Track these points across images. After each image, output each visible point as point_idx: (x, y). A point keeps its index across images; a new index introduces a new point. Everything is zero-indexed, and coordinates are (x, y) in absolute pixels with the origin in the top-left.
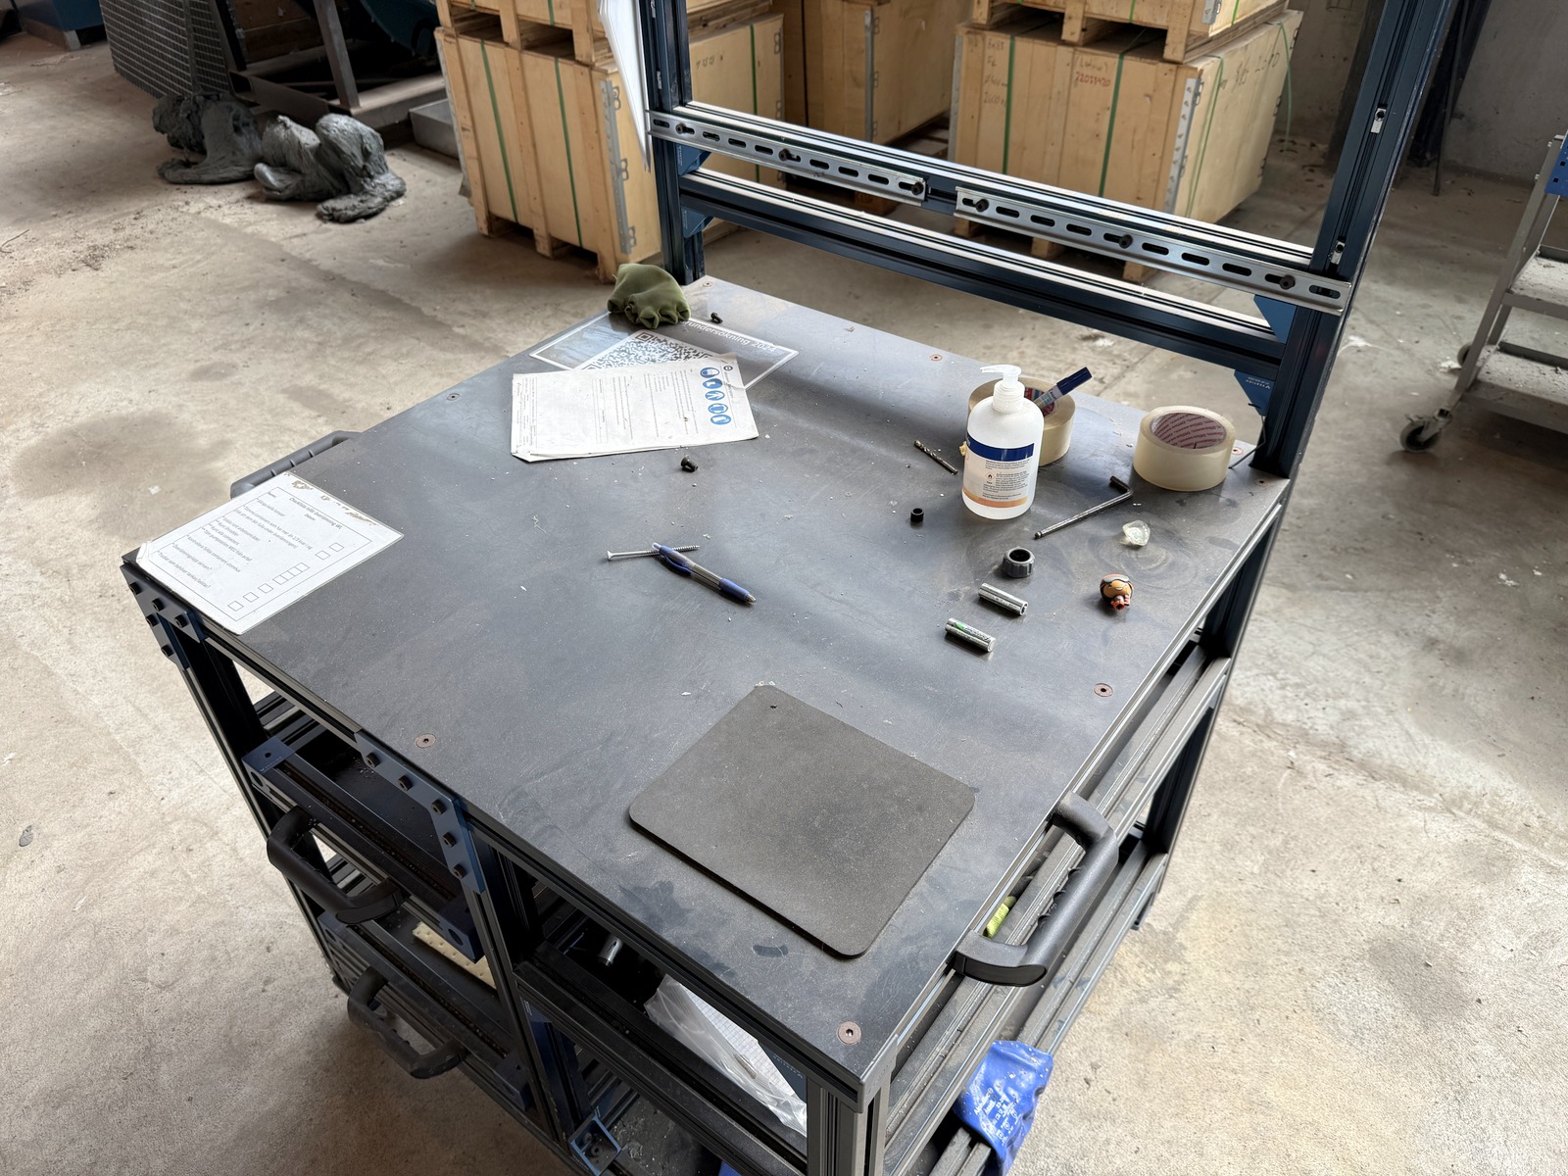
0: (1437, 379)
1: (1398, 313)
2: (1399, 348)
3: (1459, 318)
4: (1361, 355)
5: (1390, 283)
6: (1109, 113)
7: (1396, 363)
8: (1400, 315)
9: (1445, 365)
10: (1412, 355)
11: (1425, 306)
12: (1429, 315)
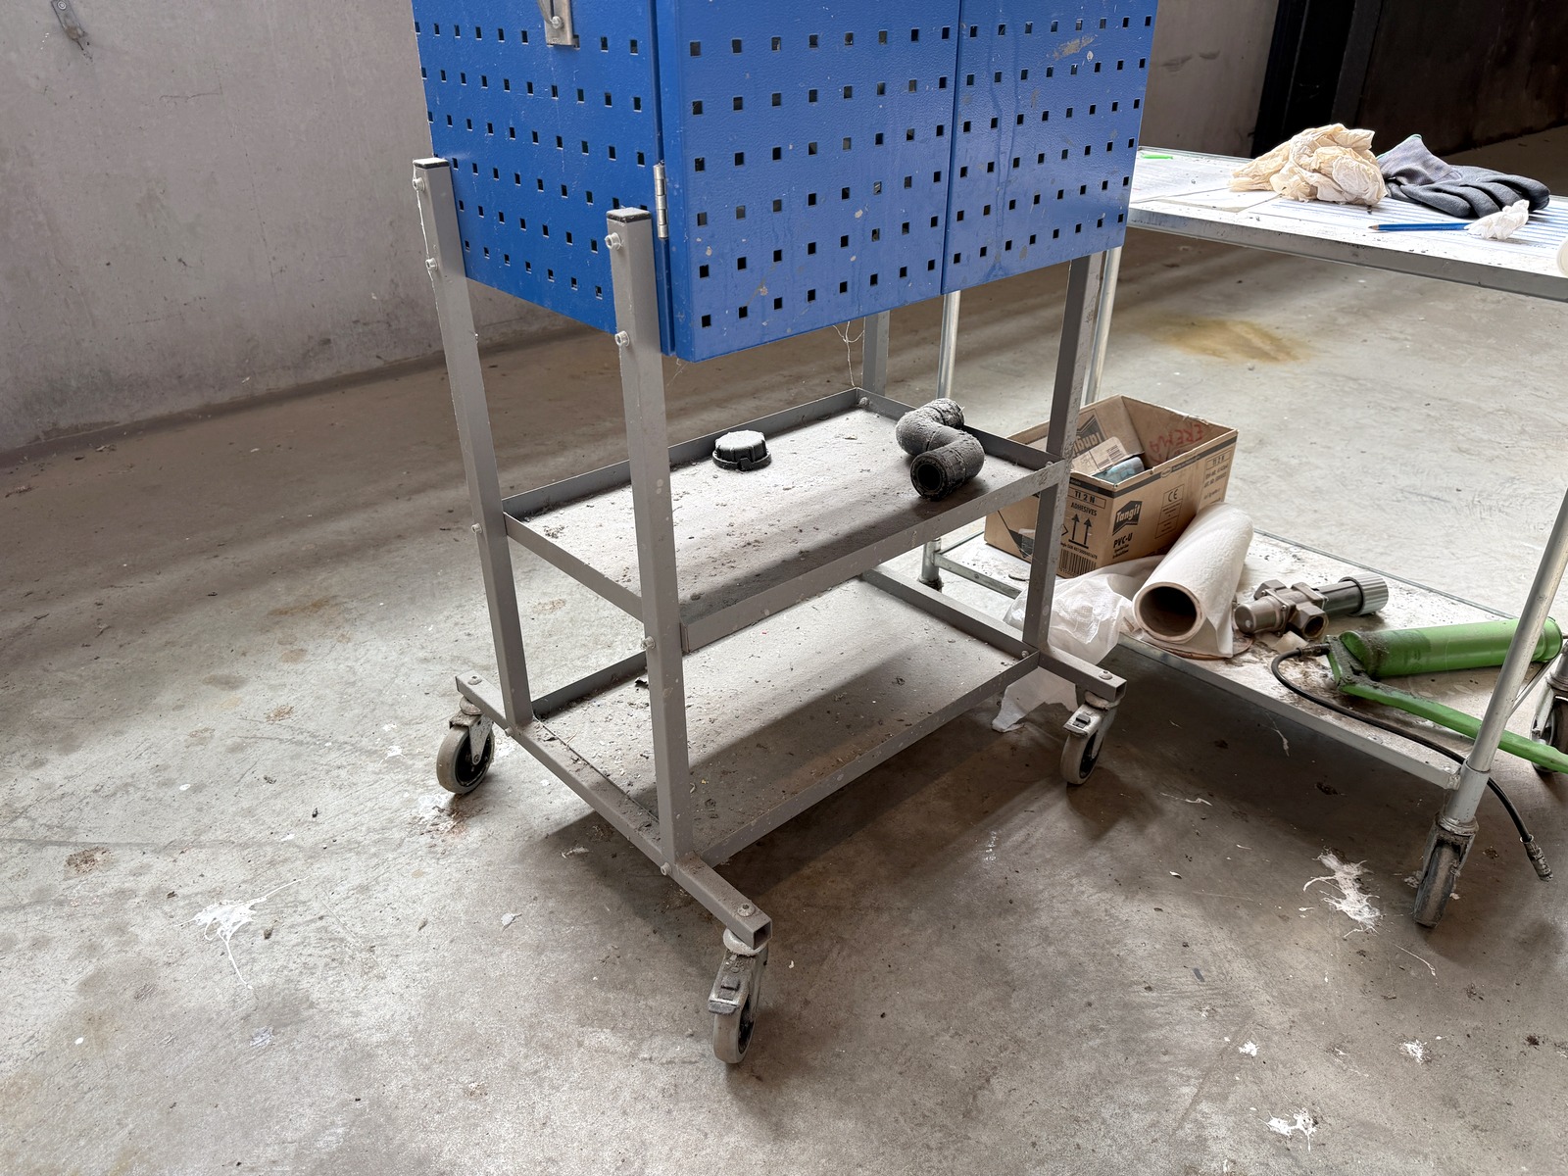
0: (473, 853)
1: (184, 788)
2: (314, 854)
3: (281, 714)
4: (286, 937)
5: (68, 745)
7: (364, 889)
8: (197, 789)
9: (429, 815)
10: (355, 847)
11: (200, 738)
12: (235, 749)
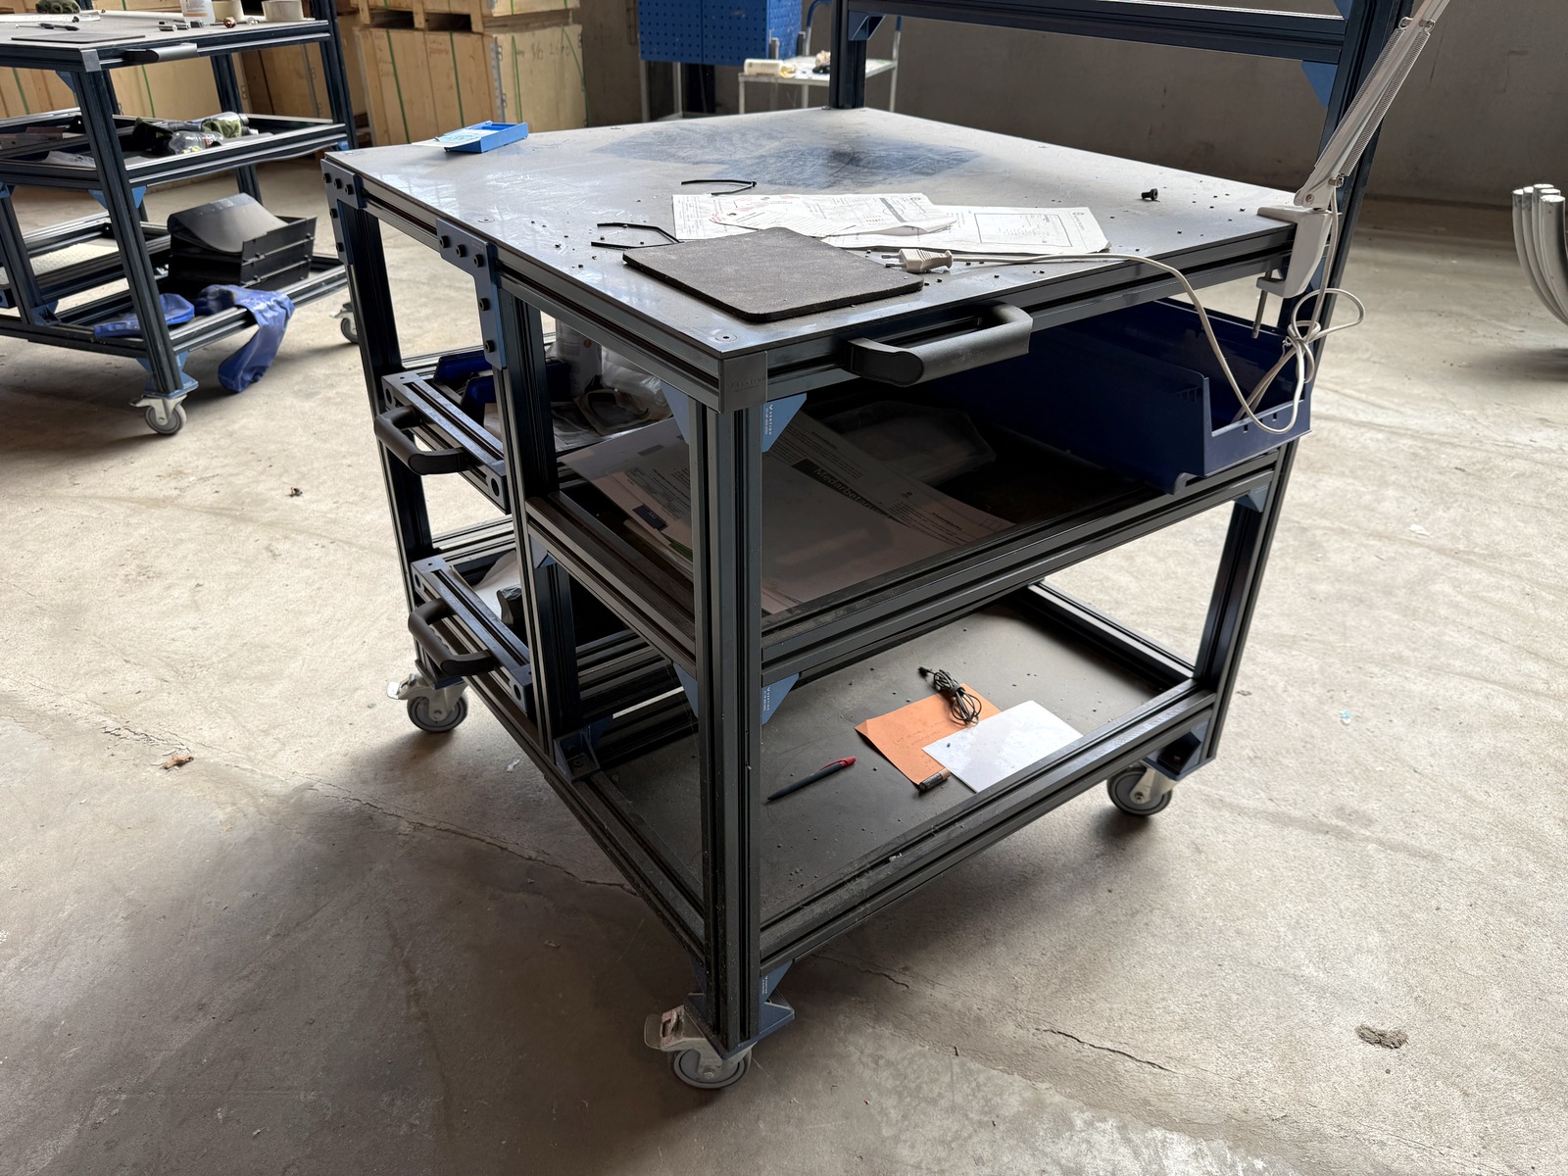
6: (453, 72)
